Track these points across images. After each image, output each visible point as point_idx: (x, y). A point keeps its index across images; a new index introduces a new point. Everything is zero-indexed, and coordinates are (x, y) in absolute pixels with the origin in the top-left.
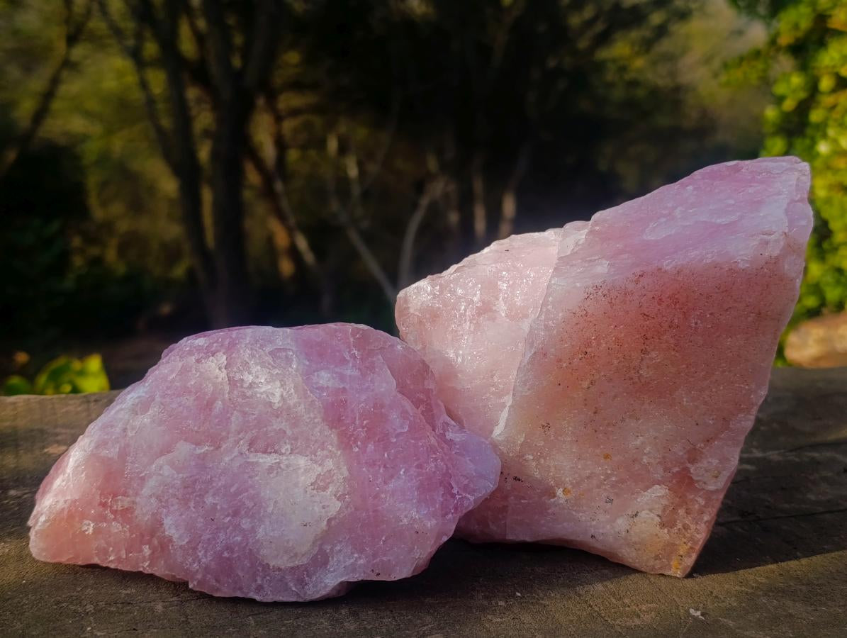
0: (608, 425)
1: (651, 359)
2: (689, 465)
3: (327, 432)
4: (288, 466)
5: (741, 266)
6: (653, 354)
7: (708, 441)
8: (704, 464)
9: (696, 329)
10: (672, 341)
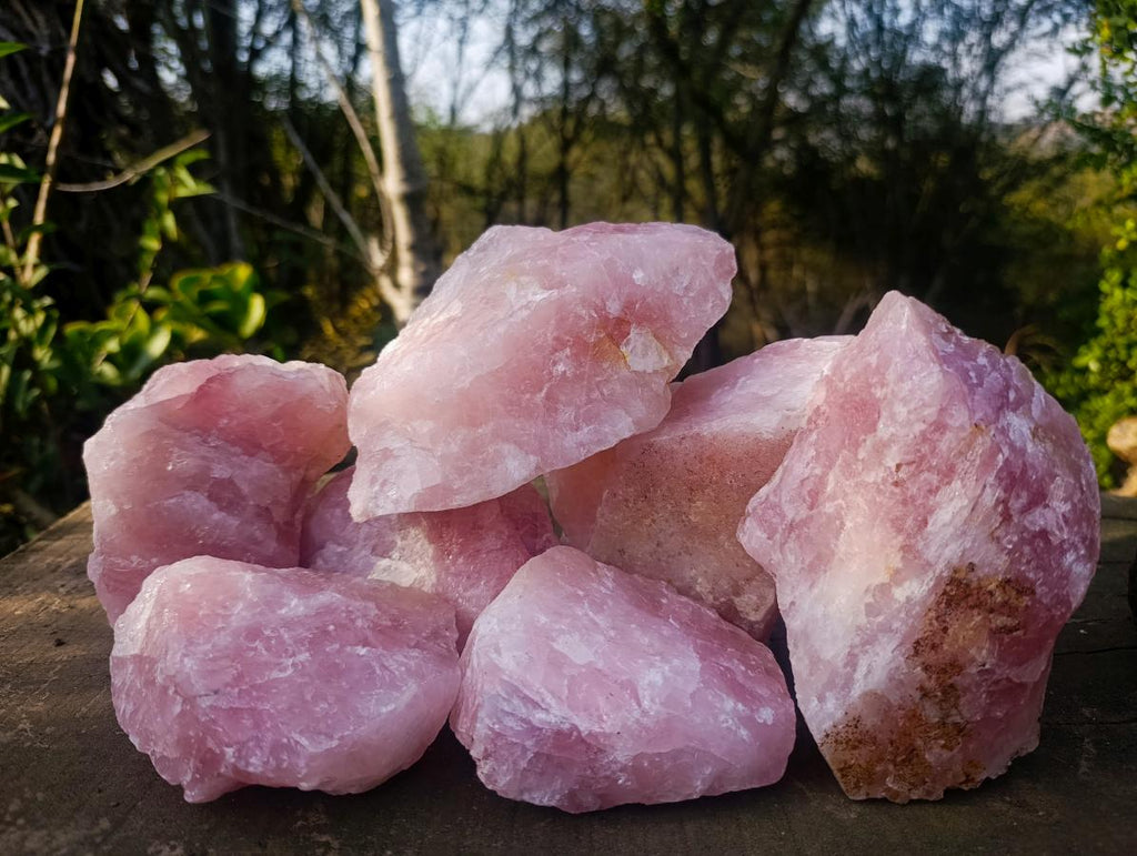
0: (669, 557)
1: (698, 508)
2: (733, 597)
3: (427, 545)
4: (396, 569)
5: (766, 436)
6: (699, 503)
7: (748, 580)
8: (745, 598)
9: (731, 487)
10: (712, 494)
